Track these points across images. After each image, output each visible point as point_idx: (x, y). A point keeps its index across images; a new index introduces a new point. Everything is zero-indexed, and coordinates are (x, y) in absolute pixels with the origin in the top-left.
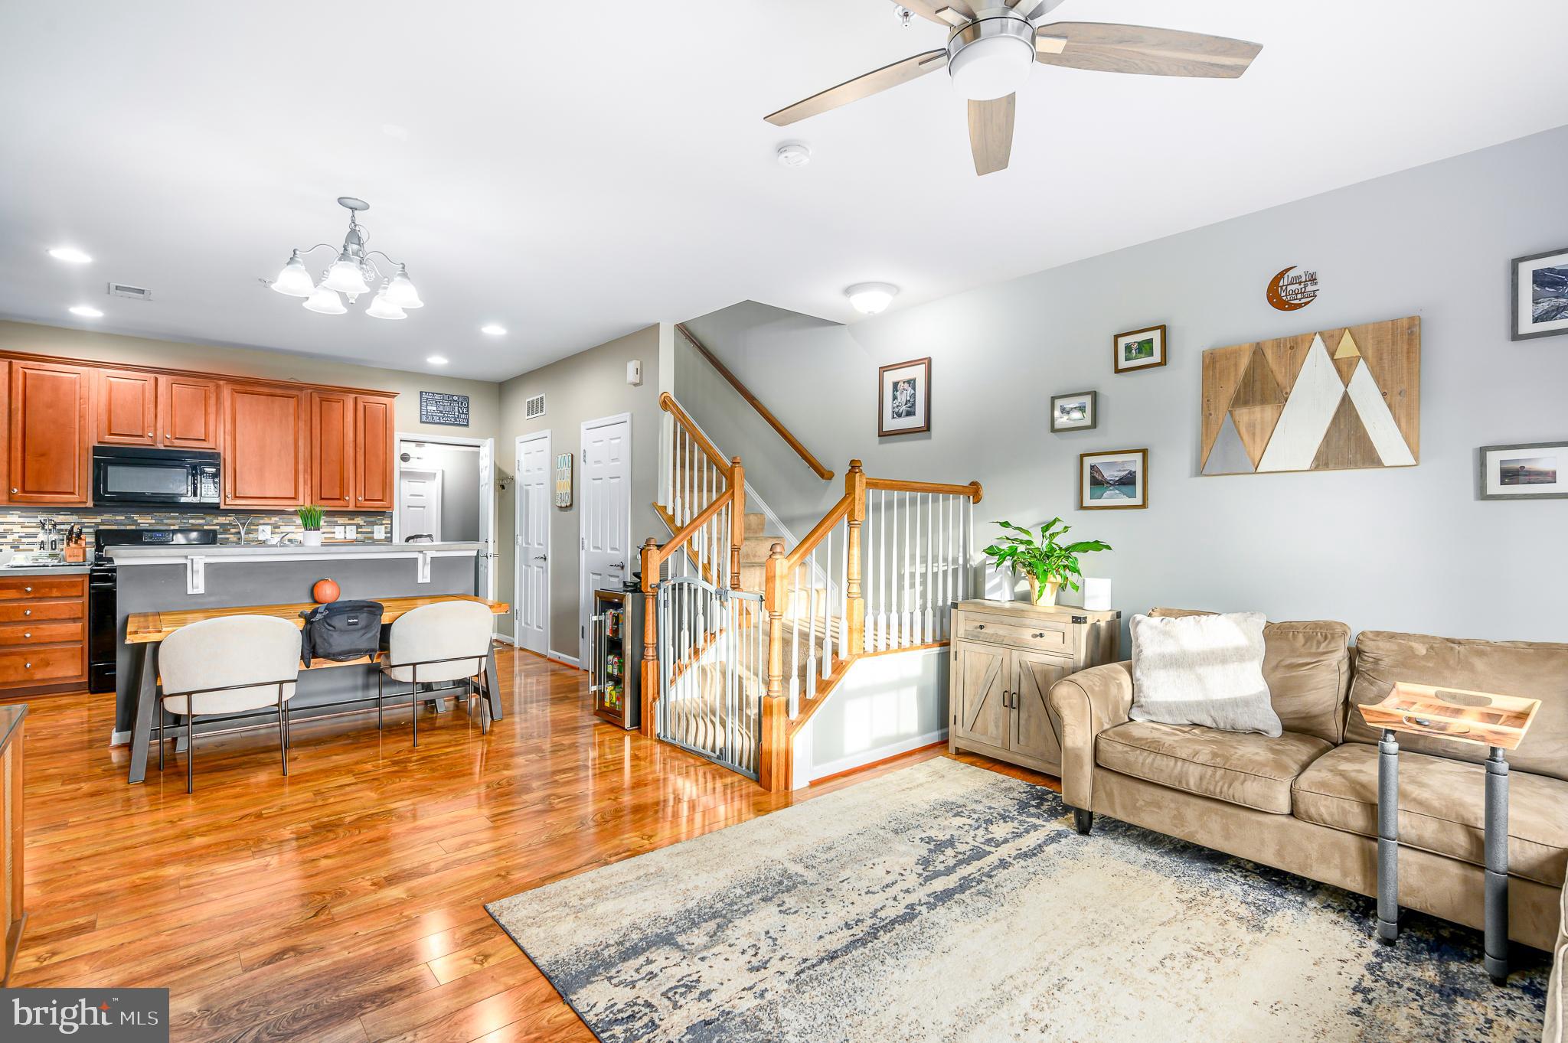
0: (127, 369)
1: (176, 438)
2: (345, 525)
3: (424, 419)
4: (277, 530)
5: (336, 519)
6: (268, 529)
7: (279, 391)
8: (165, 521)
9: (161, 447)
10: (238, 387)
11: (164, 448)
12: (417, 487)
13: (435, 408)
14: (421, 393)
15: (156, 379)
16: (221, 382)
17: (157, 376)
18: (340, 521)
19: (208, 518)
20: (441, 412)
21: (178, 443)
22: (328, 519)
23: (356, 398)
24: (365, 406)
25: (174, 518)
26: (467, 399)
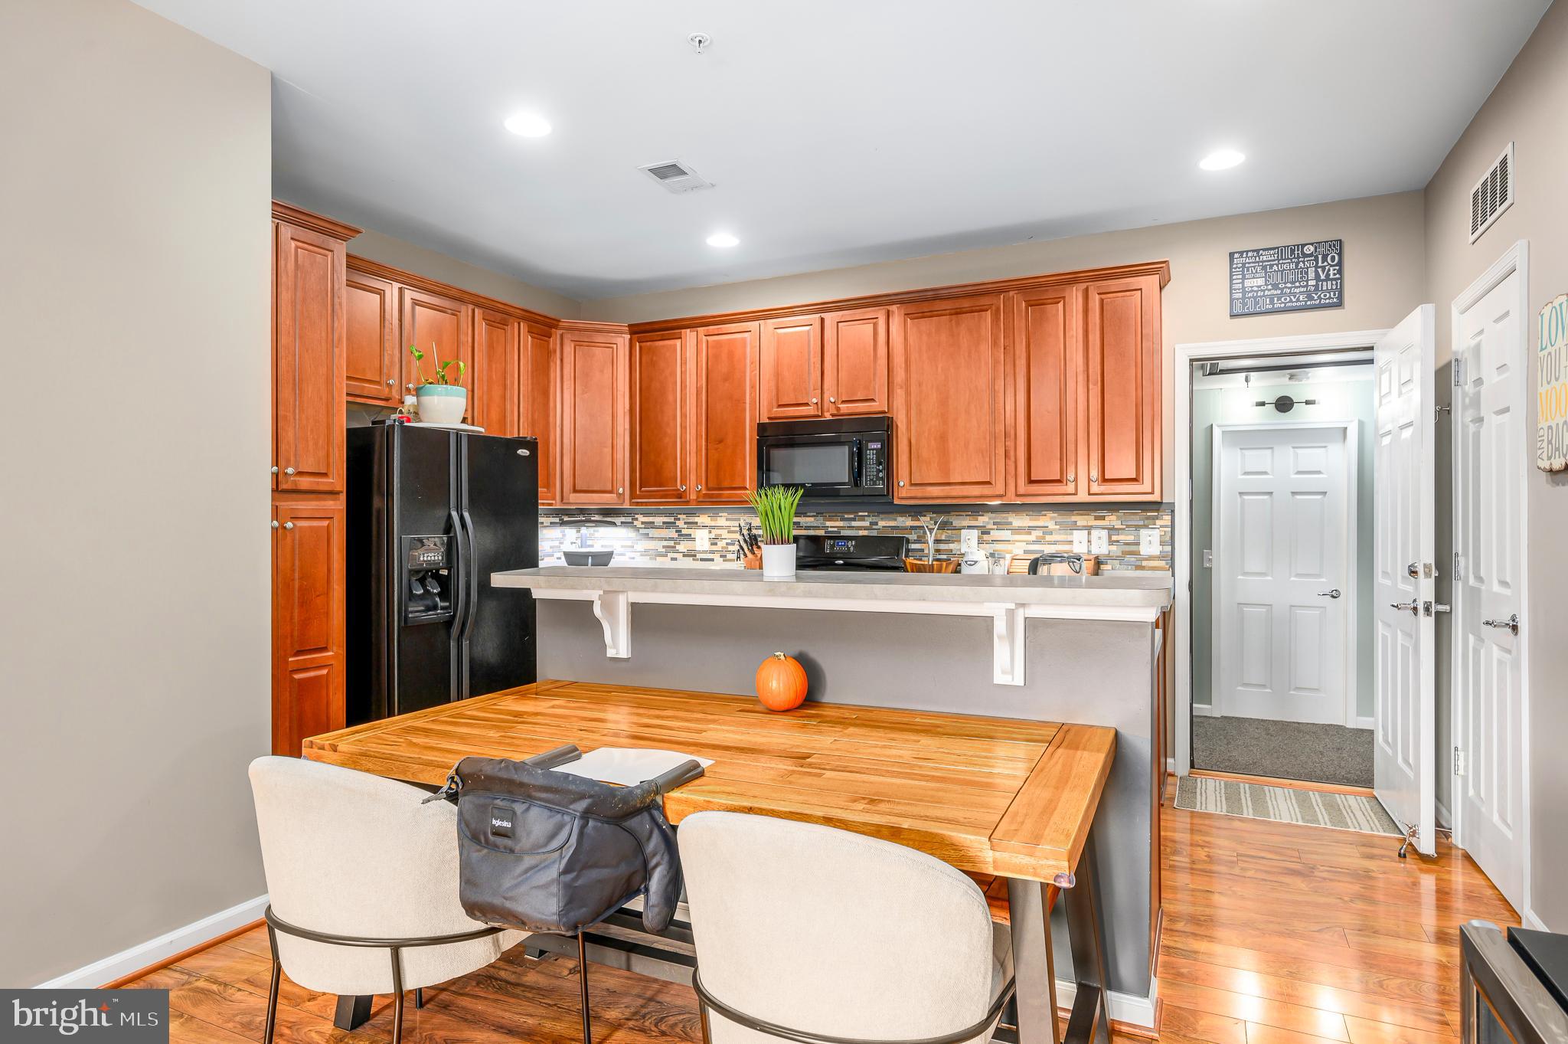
0: (793, 314)
1: (844, 402)
2: (1089, 528)
3: (1238, 310)
4: (985, 537)
5: (1074, 518)
6: (974, 534)
7: (966, 304)
8: (854, 524)
9: (828, 417)
10: (912, 309)
11: (831, 418)
12: (1311, 456)
13: (1261, 282)
14: (1231, 255)
15: (822, 320)
16: (894, 308)
17: (823, 315)
18: (1082, 520)
19: (900, 519)
20: (1275, 286)
21: (845, 408)
22: (1060, 519)
23: (1087, 290)
24: (1102, 301)
25: (862, 519)
26: (1338, 245)
